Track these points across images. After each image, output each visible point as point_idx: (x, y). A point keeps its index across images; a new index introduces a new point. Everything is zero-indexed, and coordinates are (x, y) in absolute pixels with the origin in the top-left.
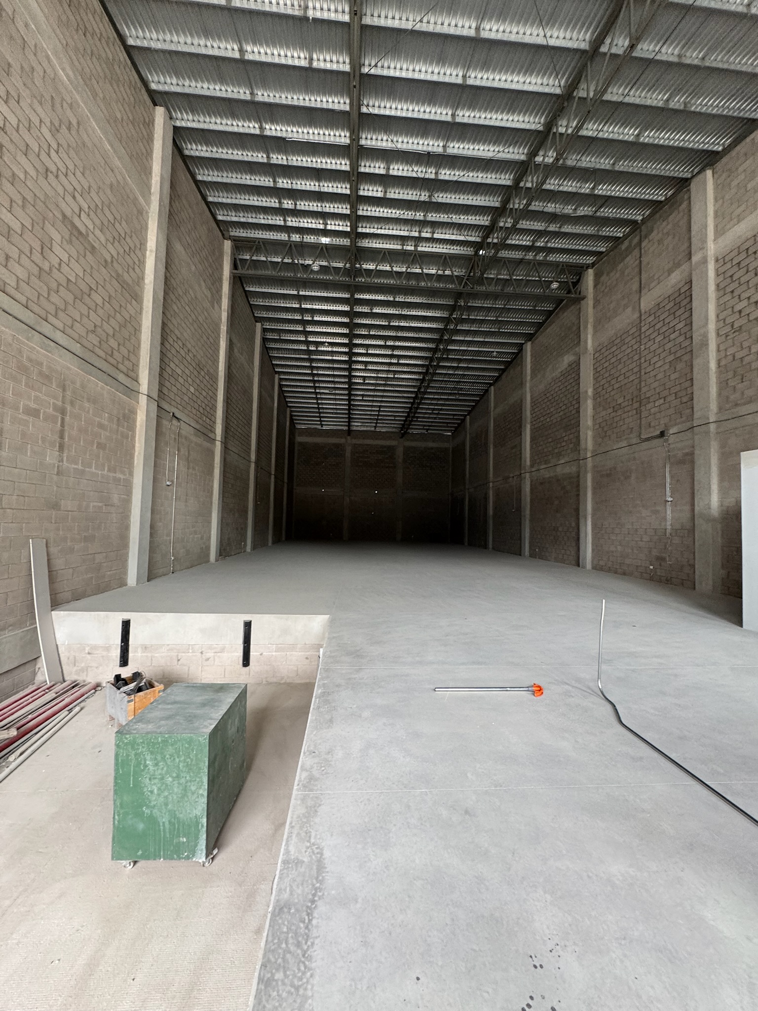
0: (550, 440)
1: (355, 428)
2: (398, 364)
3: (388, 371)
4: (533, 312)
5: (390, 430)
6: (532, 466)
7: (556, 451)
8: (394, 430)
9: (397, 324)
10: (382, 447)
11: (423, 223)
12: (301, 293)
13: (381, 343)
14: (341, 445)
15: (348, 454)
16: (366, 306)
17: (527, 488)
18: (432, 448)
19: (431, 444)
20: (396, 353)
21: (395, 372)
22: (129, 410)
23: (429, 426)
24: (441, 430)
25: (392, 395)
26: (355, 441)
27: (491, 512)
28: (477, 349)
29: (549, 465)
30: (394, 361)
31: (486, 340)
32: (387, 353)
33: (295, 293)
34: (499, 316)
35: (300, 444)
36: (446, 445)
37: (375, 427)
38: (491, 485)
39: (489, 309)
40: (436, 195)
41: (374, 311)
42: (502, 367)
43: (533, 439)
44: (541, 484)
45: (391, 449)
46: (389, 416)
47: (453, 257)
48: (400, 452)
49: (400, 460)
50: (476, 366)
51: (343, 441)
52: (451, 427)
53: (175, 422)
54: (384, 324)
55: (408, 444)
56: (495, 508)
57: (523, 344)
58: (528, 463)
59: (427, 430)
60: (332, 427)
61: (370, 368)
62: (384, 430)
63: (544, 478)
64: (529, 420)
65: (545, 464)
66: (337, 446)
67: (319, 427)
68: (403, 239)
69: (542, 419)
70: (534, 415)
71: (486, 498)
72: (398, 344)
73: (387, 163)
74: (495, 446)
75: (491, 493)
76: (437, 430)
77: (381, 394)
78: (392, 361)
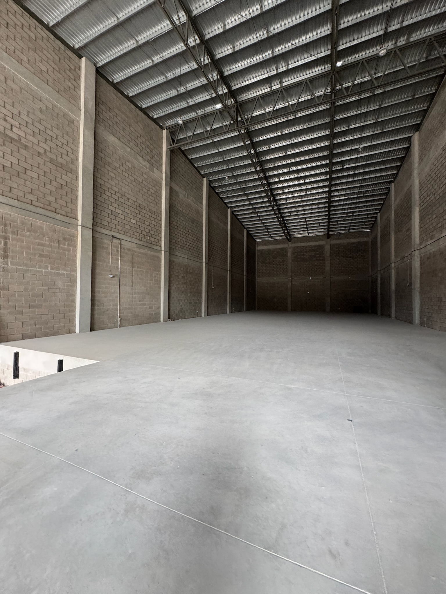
0: (434, 216)
1: (295, 236)
2: (305, 184)
3: (301, 191)
4: (414, 101)
5: (319, 234)
6: (421, 244)
7: (439, 225)
8: (323, 233)
9: (292, 152)
10: (314, 246)
11: (275, 60)
12: (220, 150)
13: (286, 170)
14: (285, 249)
15: (290, 254)
16: (265, 145)
17: (416, 264)
18: (353, 243)
19: (352, 240)
20: (301, 175)
21: (306, 190)
22: (69, 235)
23: (350, 226)
24: (362, 228)
25: (311, 207)
26: (294, 245)
27: (393, 287)
28: (367, 154)
29: (434, 240)
30: (302, 181)
31: (373, 143)
32: (294, 177)
33: (217, 151)
34: (378, 118)
35: (259, 250)
36: (365, 239)
37: (308, 233)
38: (393, 265)
39: (366, 114)
40: (272, 29)
41: (272, 147)
42: (398, 164)
43: (421, 219)
44: (428, 258)
45: (321, 247)
46: (315, 223)
47: (312, 80)
48: (327, 248)
49: (328, 255)
50: (371, 169)
51: (286, 246)
52: (369, 224)
53: (115, 241)
54: (282, 155)
55: (333, 242)
56: (396, 284)
57: (411, 136)
58: (417, 240)
59: (349, 230)
60: (278, 238)
61: (286, 191)
62: (315, 234)
63: (430, 253)
64: (418, 203)
65: (431, 239)
66: (282, 249)
67: (270, 239)
68: (268, 81)
69: (428, 199)
70: (422, 197)
71: (390, 277)
72: (299, 167)
73: (222, 22)
74: (396, 233)
75: (393, 272)
76: (358, 229)
77: (302, 209)
78: (300, 182)
